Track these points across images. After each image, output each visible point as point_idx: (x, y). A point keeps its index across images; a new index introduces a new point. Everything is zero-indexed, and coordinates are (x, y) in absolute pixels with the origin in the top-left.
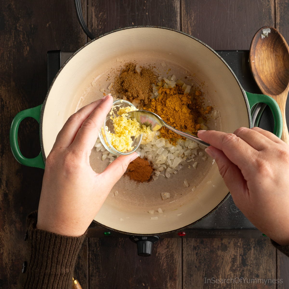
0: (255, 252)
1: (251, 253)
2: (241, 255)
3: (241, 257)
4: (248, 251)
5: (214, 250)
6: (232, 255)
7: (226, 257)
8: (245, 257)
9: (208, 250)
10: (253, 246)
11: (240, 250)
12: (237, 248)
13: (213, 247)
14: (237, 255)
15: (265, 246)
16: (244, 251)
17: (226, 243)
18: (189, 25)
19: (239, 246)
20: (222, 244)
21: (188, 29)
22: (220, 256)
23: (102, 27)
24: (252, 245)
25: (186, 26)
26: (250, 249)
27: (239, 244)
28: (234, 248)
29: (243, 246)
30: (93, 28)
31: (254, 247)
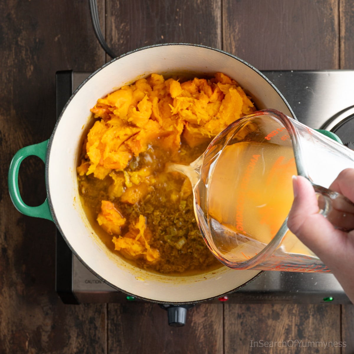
0: (315, 320)
1: (309, 322)
2: (296, 325)
3: (296, 327)
4: (306, 320)
5: (263, 318)
6: (285, 324)
7: (278, 327)
8: (302, 327)
9: (256, 319)
10: (311, 314)
11: (295, 319)
12: (292, 316)
13: (262, 314)
14: (292, 325)
15: (327, 314)
16: (301, 319)
17: (278, 310)
18: (232, 39)
19: (294, 313)
20: (273, 311)
21: (231, 44)
22: (271, 326)
23: (123, 42)
24: (311, 312)
25: (228, 40)
26: (308, 317)
27: (294, 311)
28: (289, 316)
29: (299, 314)
30: (113, 43)
31: (313, 315)
